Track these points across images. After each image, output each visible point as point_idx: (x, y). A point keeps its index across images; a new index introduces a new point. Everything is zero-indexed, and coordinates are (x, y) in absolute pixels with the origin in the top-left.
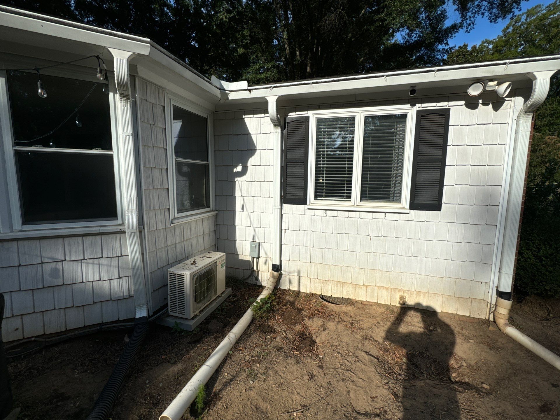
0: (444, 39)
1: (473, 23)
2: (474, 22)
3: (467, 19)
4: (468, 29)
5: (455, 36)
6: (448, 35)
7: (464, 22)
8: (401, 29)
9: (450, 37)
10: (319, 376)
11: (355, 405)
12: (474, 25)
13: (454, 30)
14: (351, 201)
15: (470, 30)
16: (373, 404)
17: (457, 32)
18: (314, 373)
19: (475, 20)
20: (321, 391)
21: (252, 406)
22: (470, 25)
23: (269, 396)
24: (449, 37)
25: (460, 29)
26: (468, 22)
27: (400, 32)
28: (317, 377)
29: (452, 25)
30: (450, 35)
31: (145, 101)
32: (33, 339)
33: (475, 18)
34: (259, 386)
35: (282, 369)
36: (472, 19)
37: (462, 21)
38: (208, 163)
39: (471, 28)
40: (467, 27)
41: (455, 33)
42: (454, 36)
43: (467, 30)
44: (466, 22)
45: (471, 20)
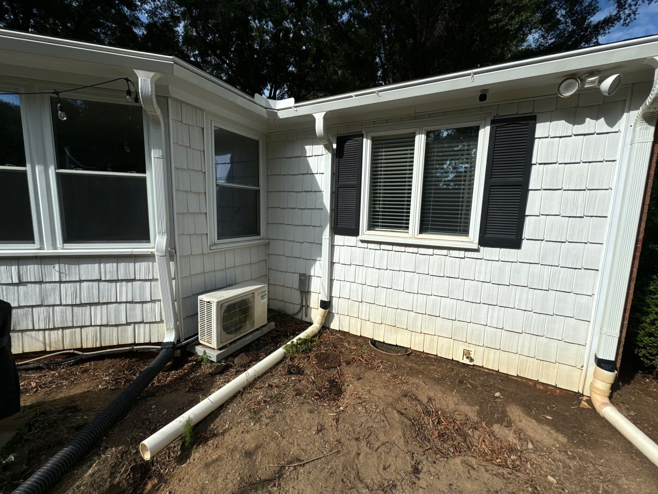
0: (593, 37)
1: (634, 13)
2: (636, 11)
3: (626, 8)
4: (627, 22)
5: (609, 32)
6: (598, 31)
7: (621, 12)
8: (533, 31)
9: (602, 34)
10: (330, 431)
11: (362, 470)
12: (635, 15)
13: (608, 25)
14: (408, 232)
15: (629, 22)
16: (383, 474)
17: (612, 26)
18: (326, 426)
19: (637, 8)
20: (325, 447)
21: (243, 450)
22: (629, 15)
23: (265, 443)
24: (600, 34)
25: (616, 22)
26: (627, 12)
27: (532, 34)
28: (328, 430)
29: (606, 18)
30: (602, 31)
31: (180, 123)
32: (72, 351)
33: (637, 6)
34: (259, 430)
35: (291, 415)
36: (633, 7)
37: (619, 11)
38: (259, 188)
39: (631, 20)
40: (624, 18)
41: (609, 29)
42: (607, 32)
43: (625, 23)
44: (624, 12)
45: (631, 9)
